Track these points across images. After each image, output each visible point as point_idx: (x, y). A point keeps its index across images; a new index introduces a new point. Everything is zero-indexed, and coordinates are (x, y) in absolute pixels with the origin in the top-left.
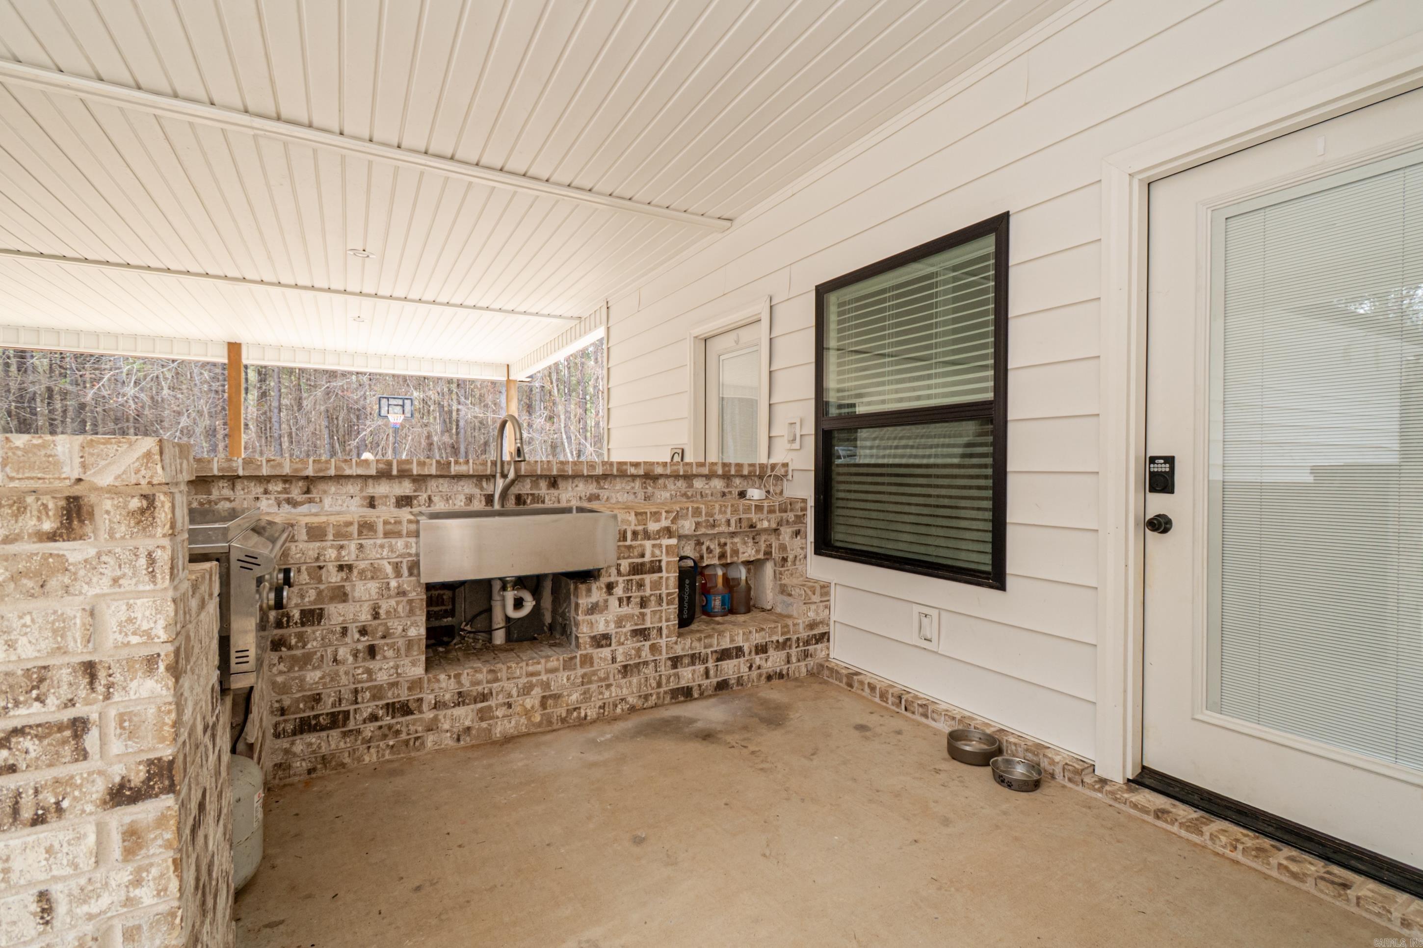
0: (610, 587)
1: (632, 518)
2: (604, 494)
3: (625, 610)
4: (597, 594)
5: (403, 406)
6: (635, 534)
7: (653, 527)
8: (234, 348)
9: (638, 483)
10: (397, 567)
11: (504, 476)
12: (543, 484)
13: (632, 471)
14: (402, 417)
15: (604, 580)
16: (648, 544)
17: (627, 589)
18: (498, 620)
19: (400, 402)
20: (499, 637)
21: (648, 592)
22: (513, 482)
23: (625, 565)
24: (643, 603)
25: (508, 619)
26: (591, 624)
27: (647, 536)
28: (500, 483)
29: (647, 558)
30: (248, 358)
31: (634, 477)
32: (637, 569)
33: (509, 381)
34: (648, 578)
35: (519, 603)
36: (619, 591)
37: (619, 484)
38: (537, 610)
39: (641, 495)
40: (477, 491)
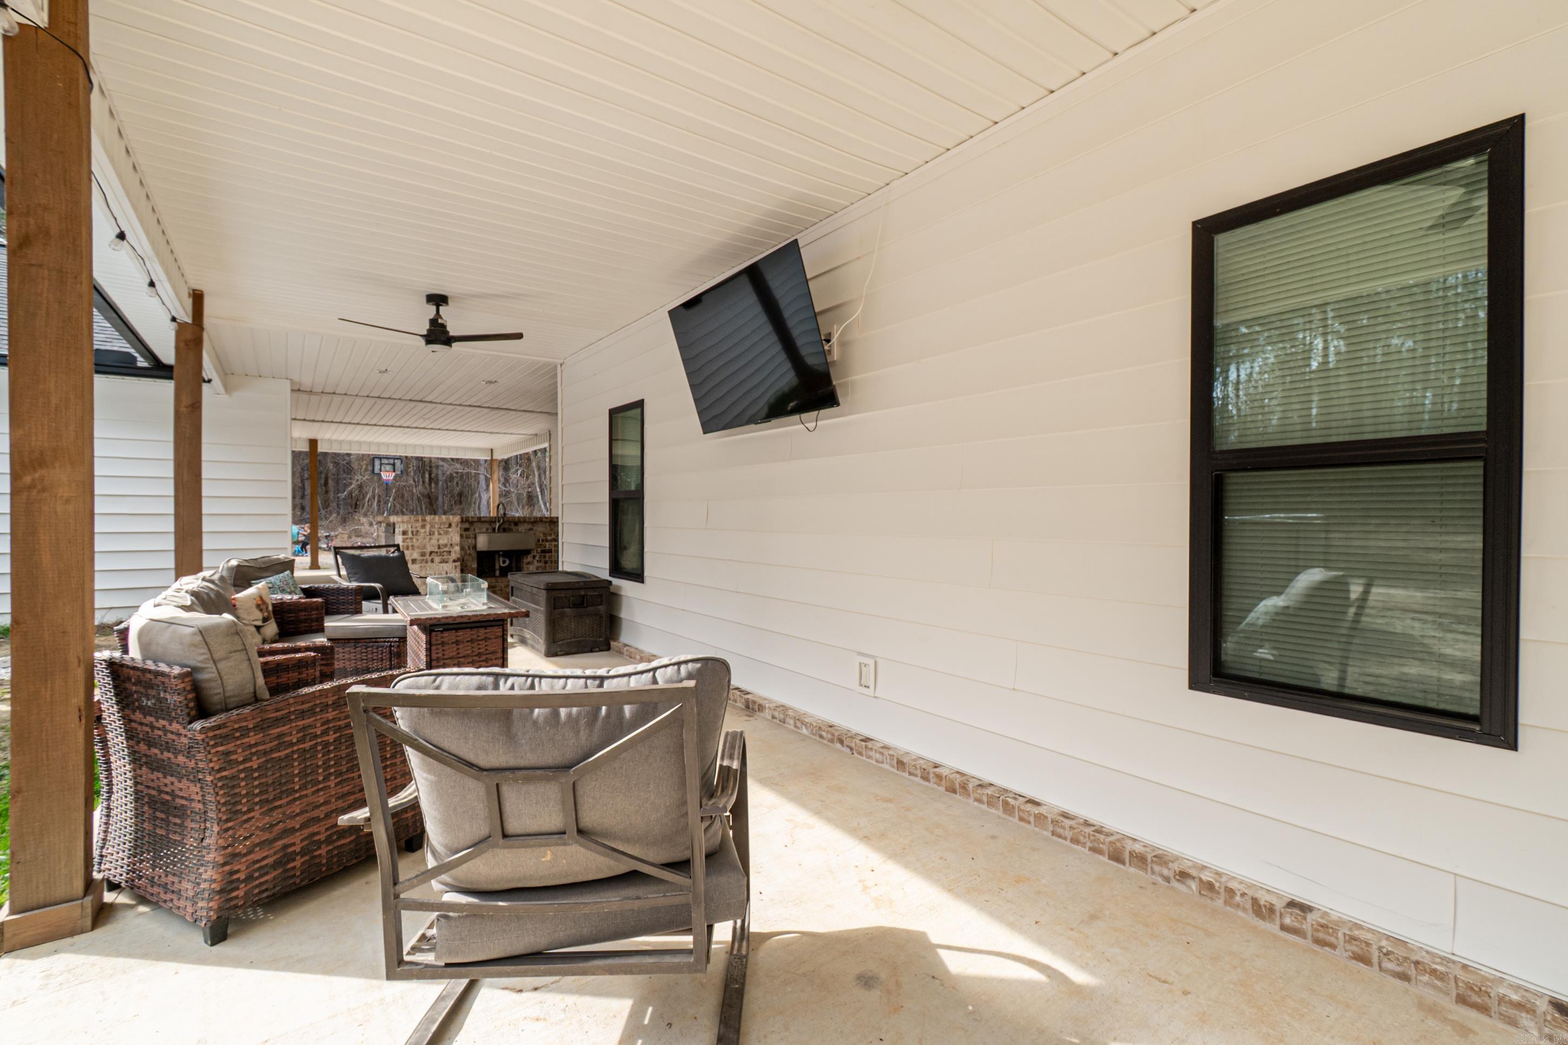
0: (534, 557)
1: (541, 535)
2: (535, 528)
3: (539, 564)
4: (529, 558)
5: (394, 465)
6: (543, 540)
7: (549, 538)
8: (313, 443)
9: (548, 524)
10: (469, 547)
11: (499, 521)
12: (512, 524)
13: (545, 520)
14: (394, 474)
15: (532, 554)
16: (547, 544)
17: (540, 557)
18: (497, 567)
19: (392, 461)
20: (497, 573)
21: (547, 559)
22: (502, 524)
23: (539, 550)
24: (546, 562)
25: (500, 566)
26: (528, 568)
27: (547, 541)
28: (498, 525)
29: (547, 548)
30: (321, 449)
31: (546, 522)
32: (543, 551)
33: (492, 459)
34: (547, 555)
35: (504, 562)
36: (537, 558)
37: (540, 525)
38: (510, 564)
39: (549, 529)
40: (489, 527)
